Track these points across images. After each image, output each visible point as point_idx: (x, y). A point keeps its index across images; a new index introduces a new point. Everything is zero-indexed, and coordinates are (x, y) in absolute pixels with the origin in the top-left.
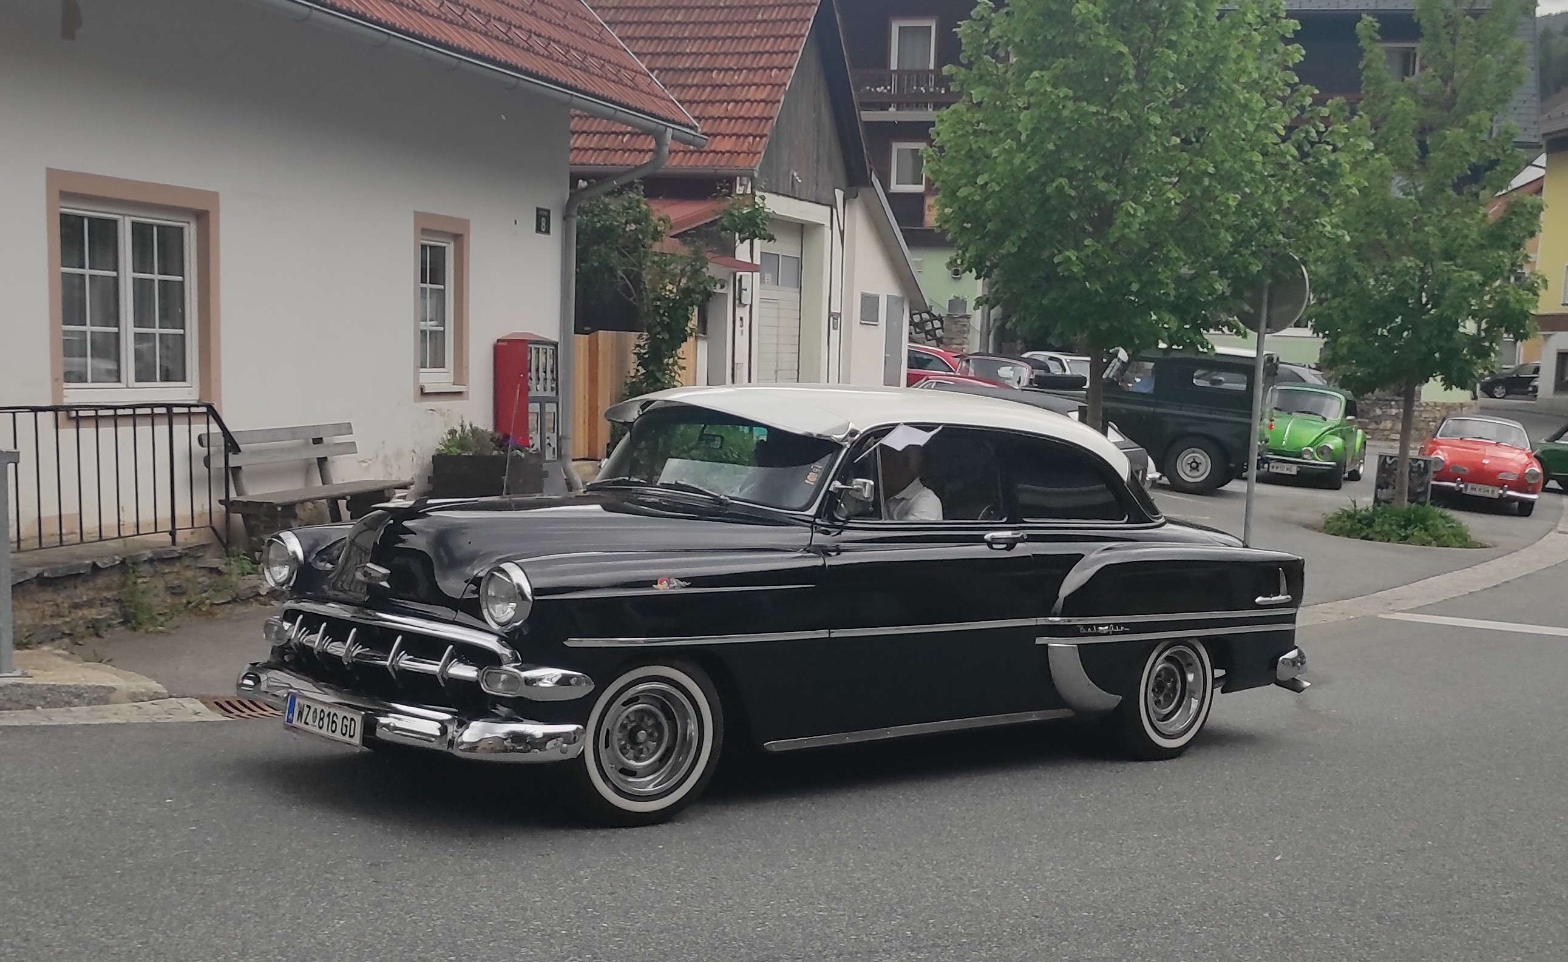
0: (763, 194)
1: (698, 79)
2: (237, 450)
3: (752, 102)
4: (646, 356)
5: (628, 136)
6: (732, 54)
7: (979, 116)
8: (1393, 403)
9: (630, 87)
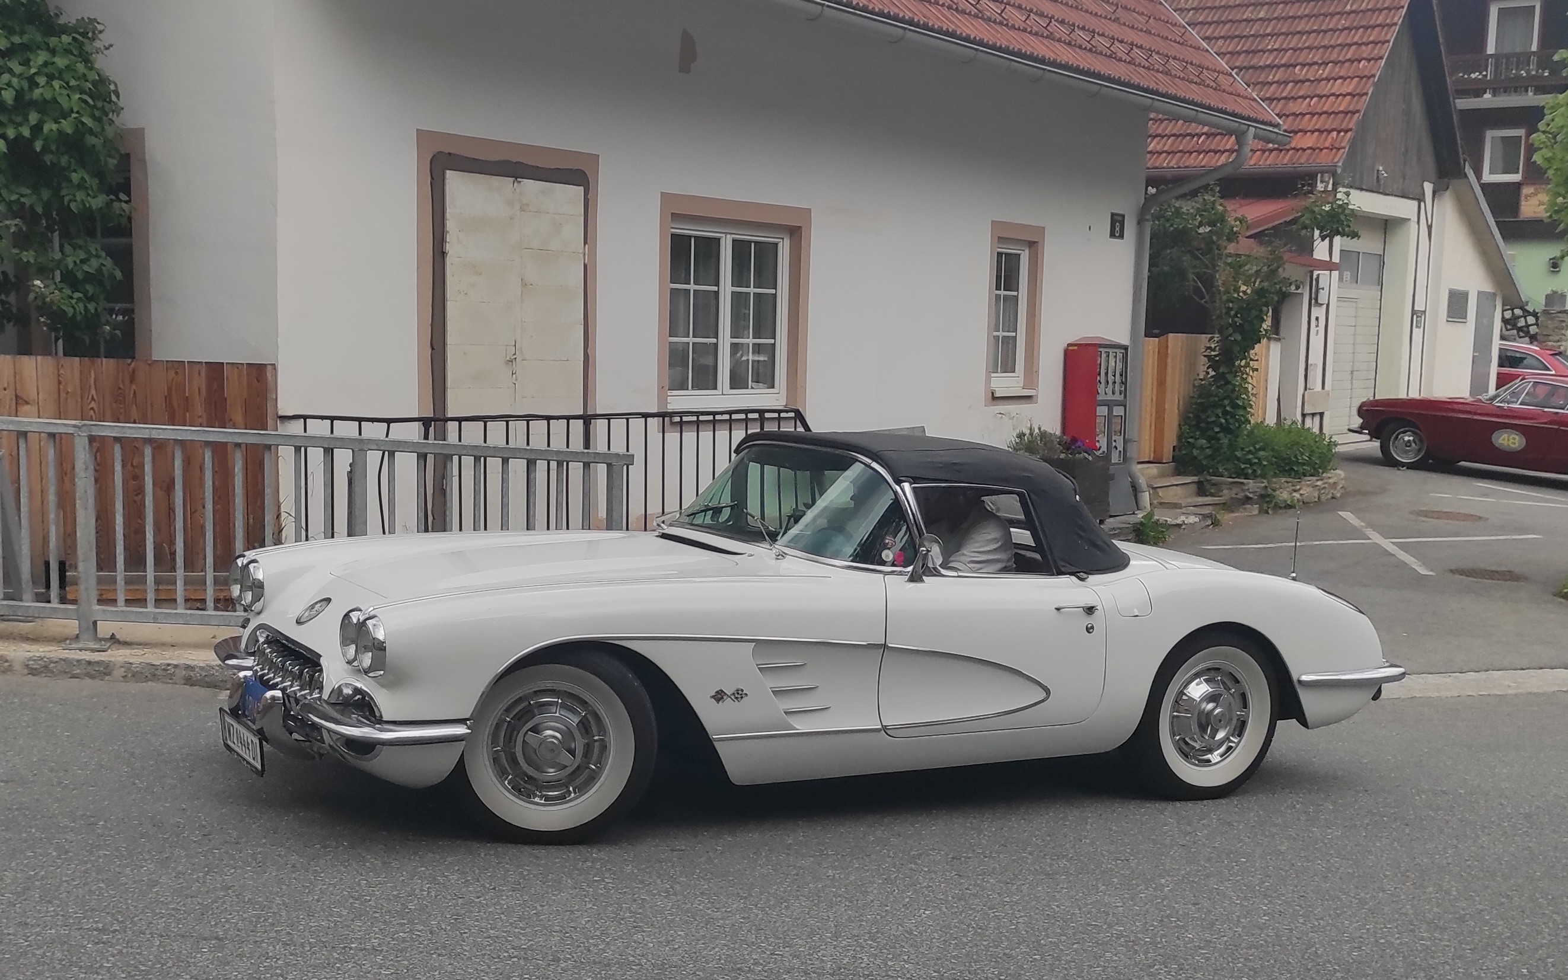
0: (1348, 190)
1: (1279, 75)
3: (1337, 96)
4: (1217, 358)
5: (1203, 137)
6: (1318, 48)
9: (1212, 87)
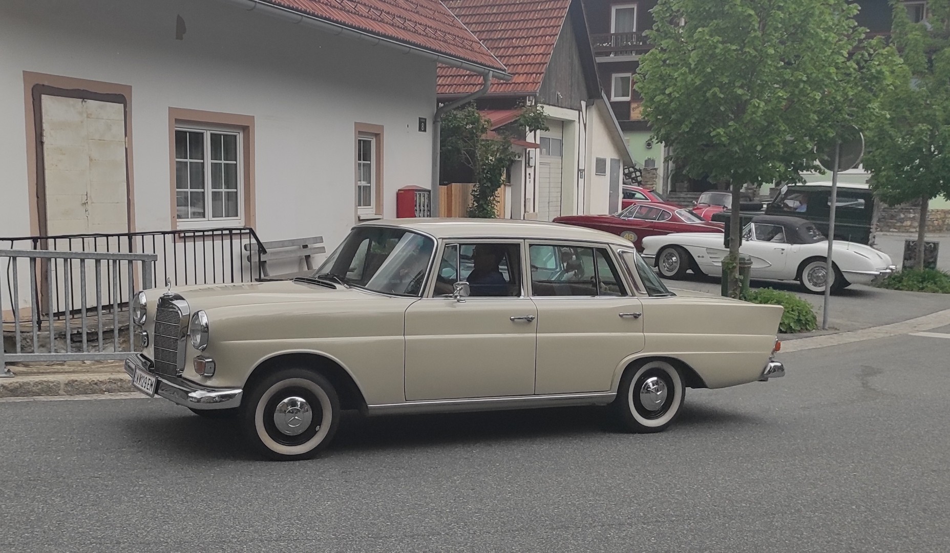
0: (541, 105)
1: (505, 44)
2: (265, 252)
3: (535, 55)
4: (478, 196)
5: (467, 77)
6: (524, 29)
7: (665, 56)
8: (911, 211)
9: (469, 49)
